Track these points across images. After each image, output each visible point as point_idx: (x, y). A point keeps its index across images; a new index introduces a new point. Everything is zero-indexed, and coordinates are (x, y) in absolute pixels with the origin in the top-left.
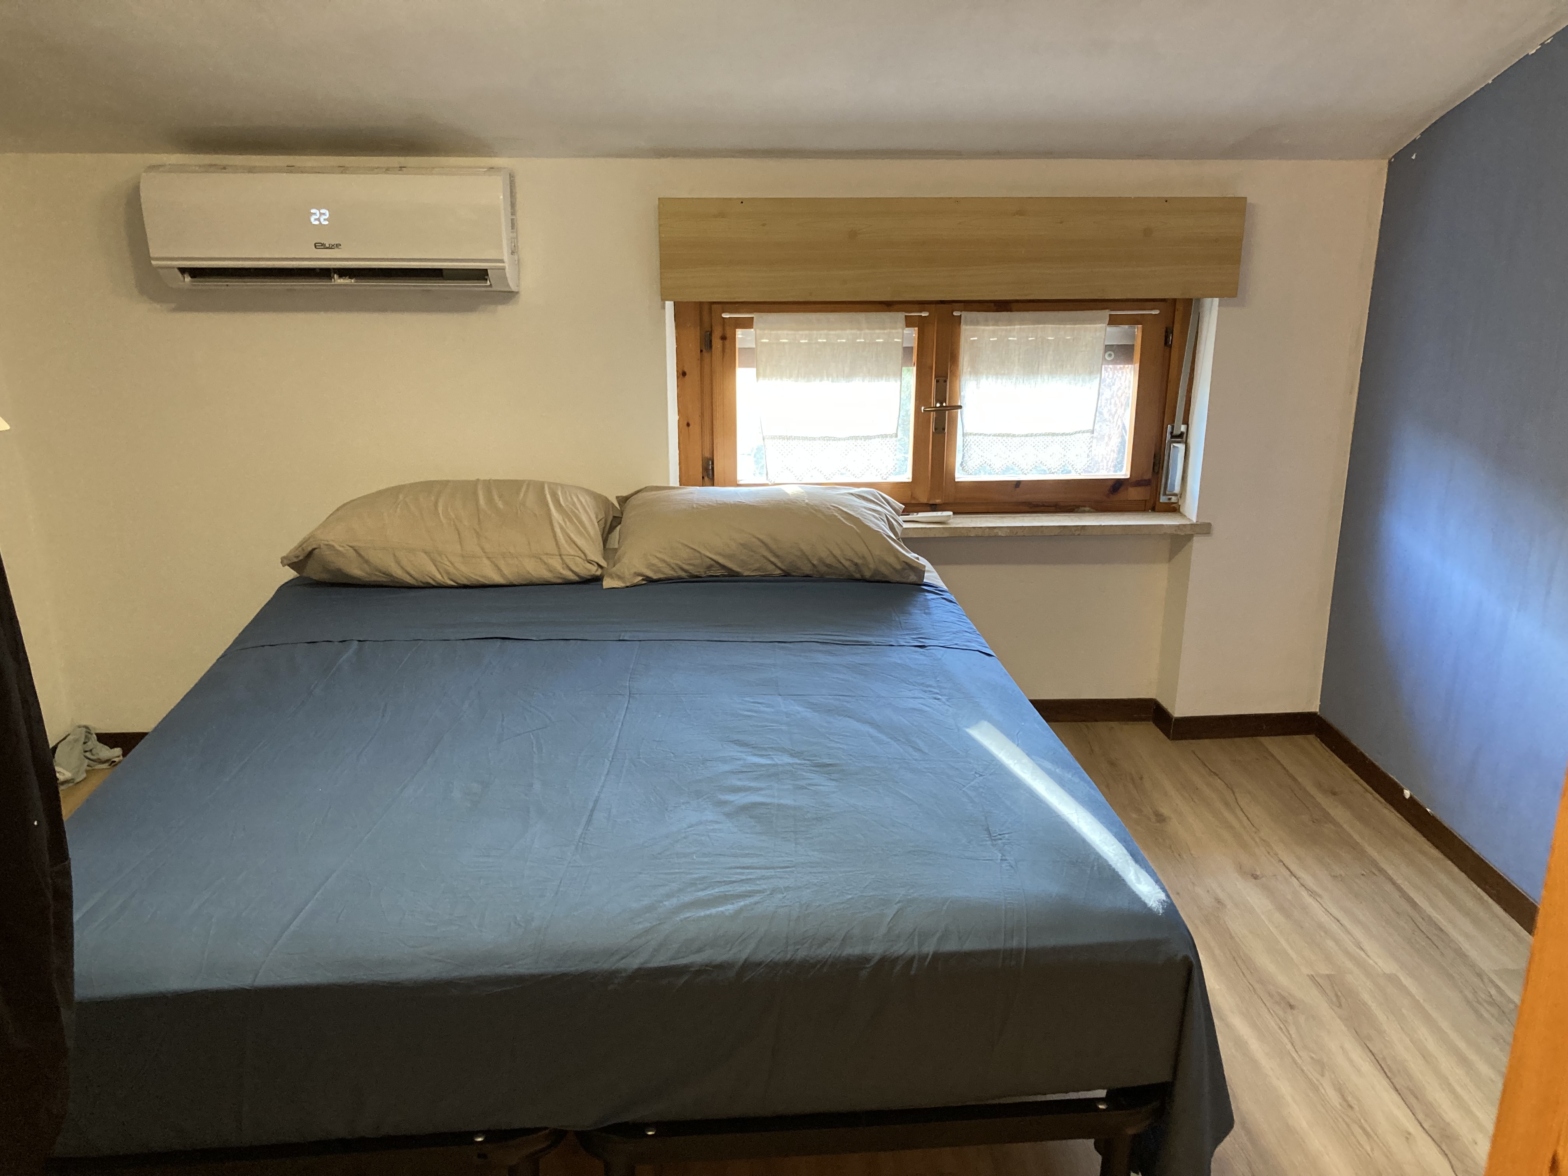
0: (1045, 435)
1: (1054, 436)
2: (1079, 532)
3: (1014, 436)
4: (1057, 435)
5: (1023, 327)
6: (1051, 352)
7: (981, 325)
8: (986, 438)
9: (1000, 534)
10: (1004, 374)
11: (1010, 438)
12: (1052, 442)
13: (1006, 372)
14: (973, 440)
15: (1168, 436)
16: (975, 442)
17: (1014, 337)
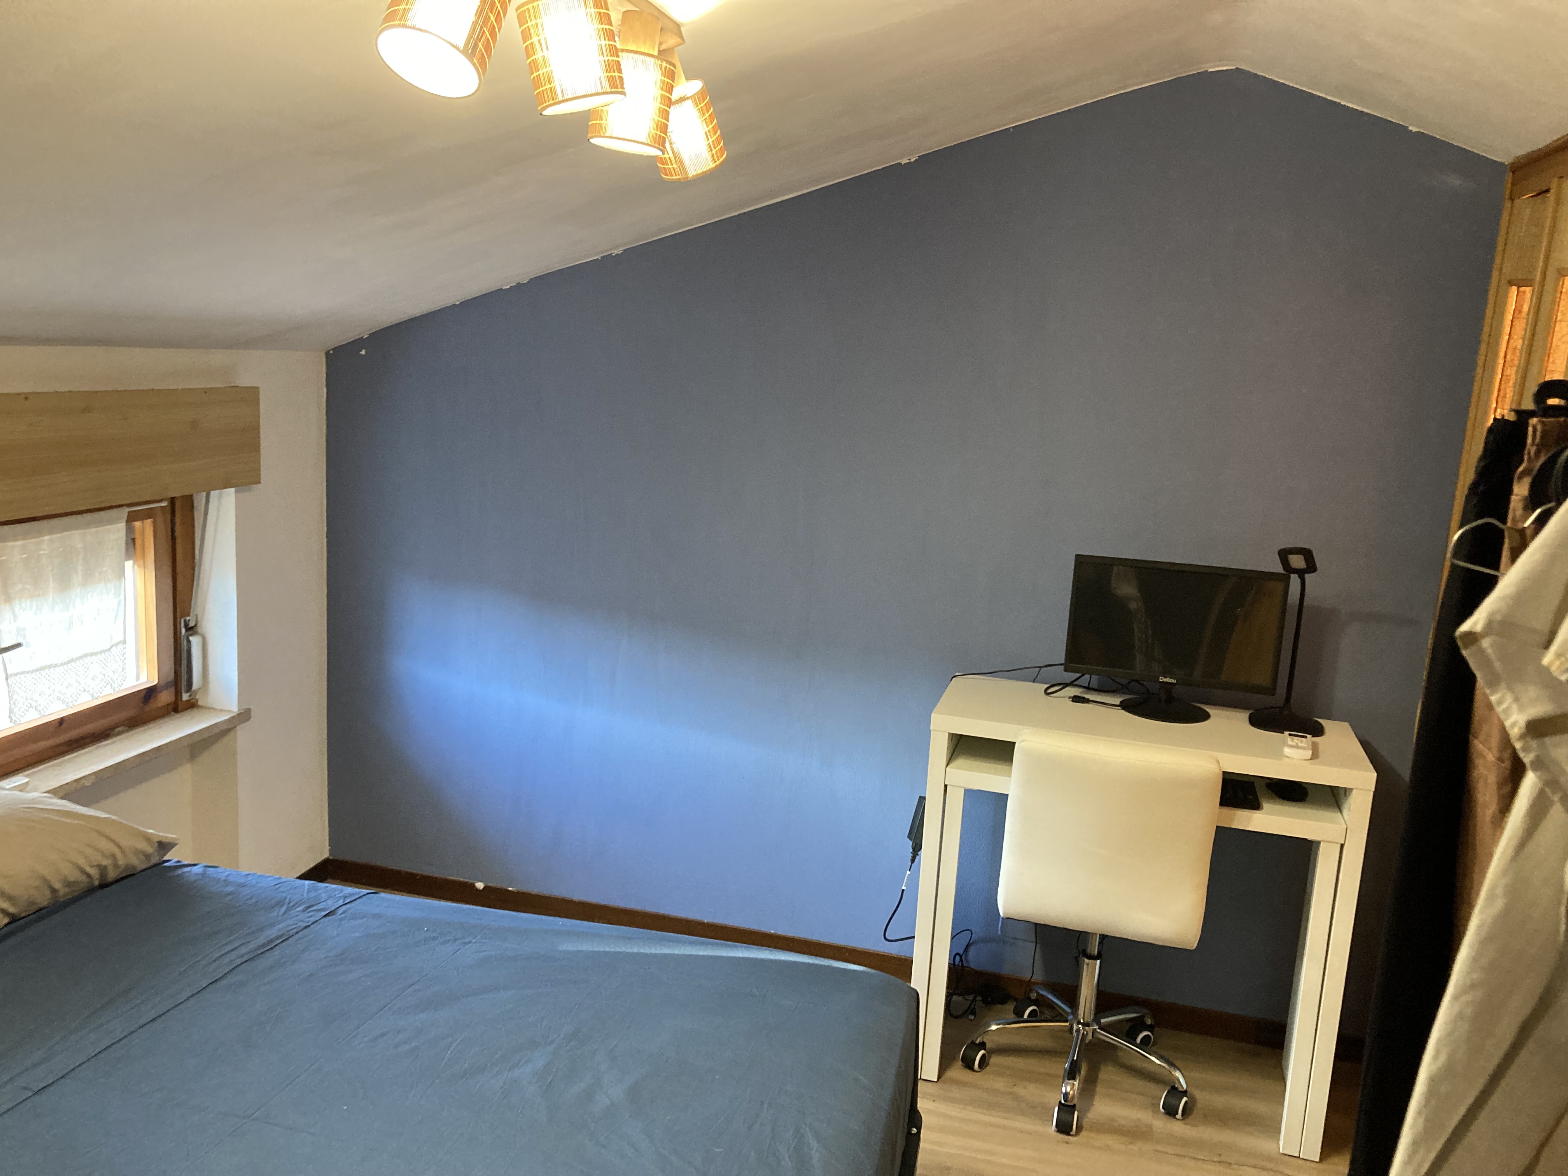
0: (81, 658)
1: (92, 656)
2: (155, 756)
3: (56, 666)
4: (96, 654)
5: (53, 536)
6: (80, 562)
7: (9, 541)
8: (28, 676)
9: (87, 784)
10: (39, 595)
11: (52, 669)
12: (92, 663)
13: (41, 592)
14: (14, 682)
15: (183, 630)
16: (17, 684)
17: (44, 550)
